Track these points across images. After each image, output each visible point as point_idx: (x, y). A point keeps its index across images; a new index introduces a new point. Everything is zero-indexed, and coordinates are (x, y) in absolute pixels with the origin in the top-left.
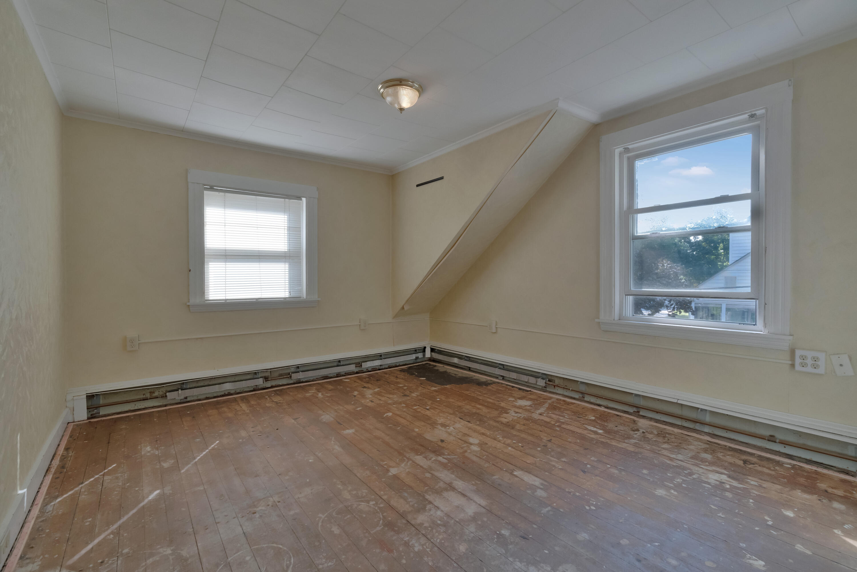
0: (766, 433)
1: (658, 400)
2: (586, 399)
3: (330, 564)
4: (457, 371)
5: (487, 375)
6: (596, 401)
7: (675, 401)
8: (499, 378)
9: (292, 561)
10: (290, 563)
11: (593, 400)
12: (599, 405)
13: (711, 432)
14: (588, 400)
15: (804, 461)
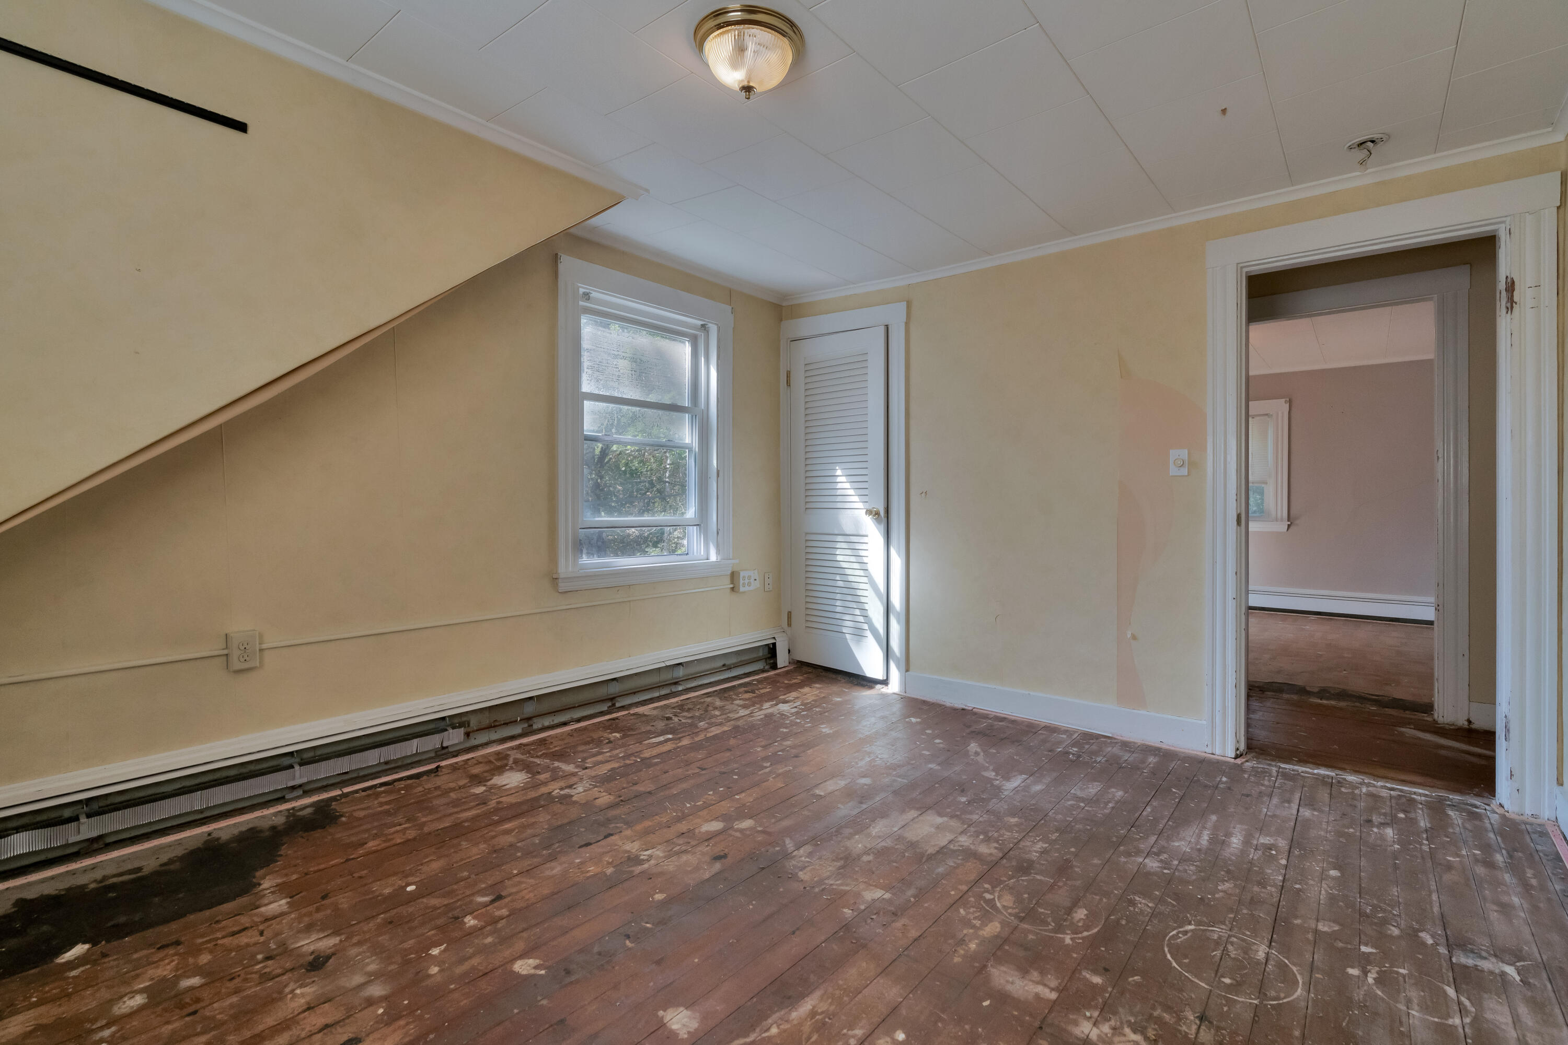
0: (719, 664)
1: (636, 674)
2: (535, 727)
3: (1137, 899)
4: (73, 873)
5: (243, 808)
6: (553, 721)
7: (663, 665)
8: (287, 797)
9: (1174, 932)
10: (1178, 933)
11: (547, 722)
12: (565, 724)
13: (685, 688)
14: (540, 726)
15: (743, 676)
